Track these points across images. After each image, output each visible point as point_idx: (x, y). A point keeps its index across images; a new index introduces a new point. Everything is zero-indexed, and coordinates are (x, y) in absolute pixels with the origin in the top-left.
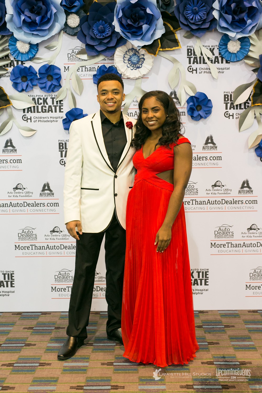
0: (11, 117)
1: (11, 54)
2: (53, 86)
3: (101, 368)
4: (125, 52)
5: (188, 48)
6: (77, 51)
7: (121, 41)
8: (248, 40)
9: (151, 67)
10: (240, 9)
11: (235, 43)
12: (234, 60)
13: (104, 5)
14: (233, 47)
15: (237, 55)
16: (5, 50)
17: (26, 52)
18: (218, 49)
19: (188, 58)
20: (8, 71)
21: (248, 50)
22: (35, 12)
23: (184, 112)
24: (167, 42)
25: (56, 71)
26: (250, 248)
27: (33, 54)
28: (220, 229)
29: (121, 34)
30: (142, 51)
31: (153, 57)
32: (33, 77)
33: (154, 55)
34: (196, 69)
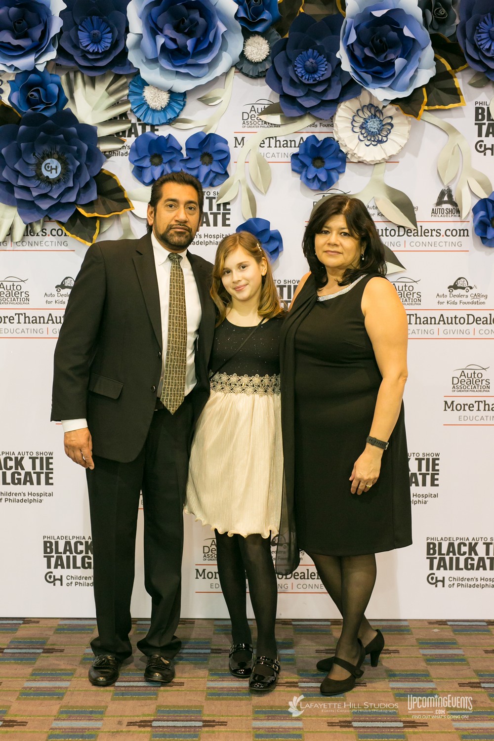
0: (127, 233)
1: (131, 110)
4: (356, 112)
5: (478, 105)
6: (260, 108)
7: (350, 89)
9: (406, 141)
13: (318, 20)
16: (120, 102)
17: (162, 108)
19: (477, 126)
22: (186, 31)
23: (467, 230)
24: (438, 94)
25: (220, 146)
27: (175, 112)
29: (352, 74)
30: (390, 109)
31: (409, 123)
32: (175, 156)
33: (414, 119)
34: (491, 147)
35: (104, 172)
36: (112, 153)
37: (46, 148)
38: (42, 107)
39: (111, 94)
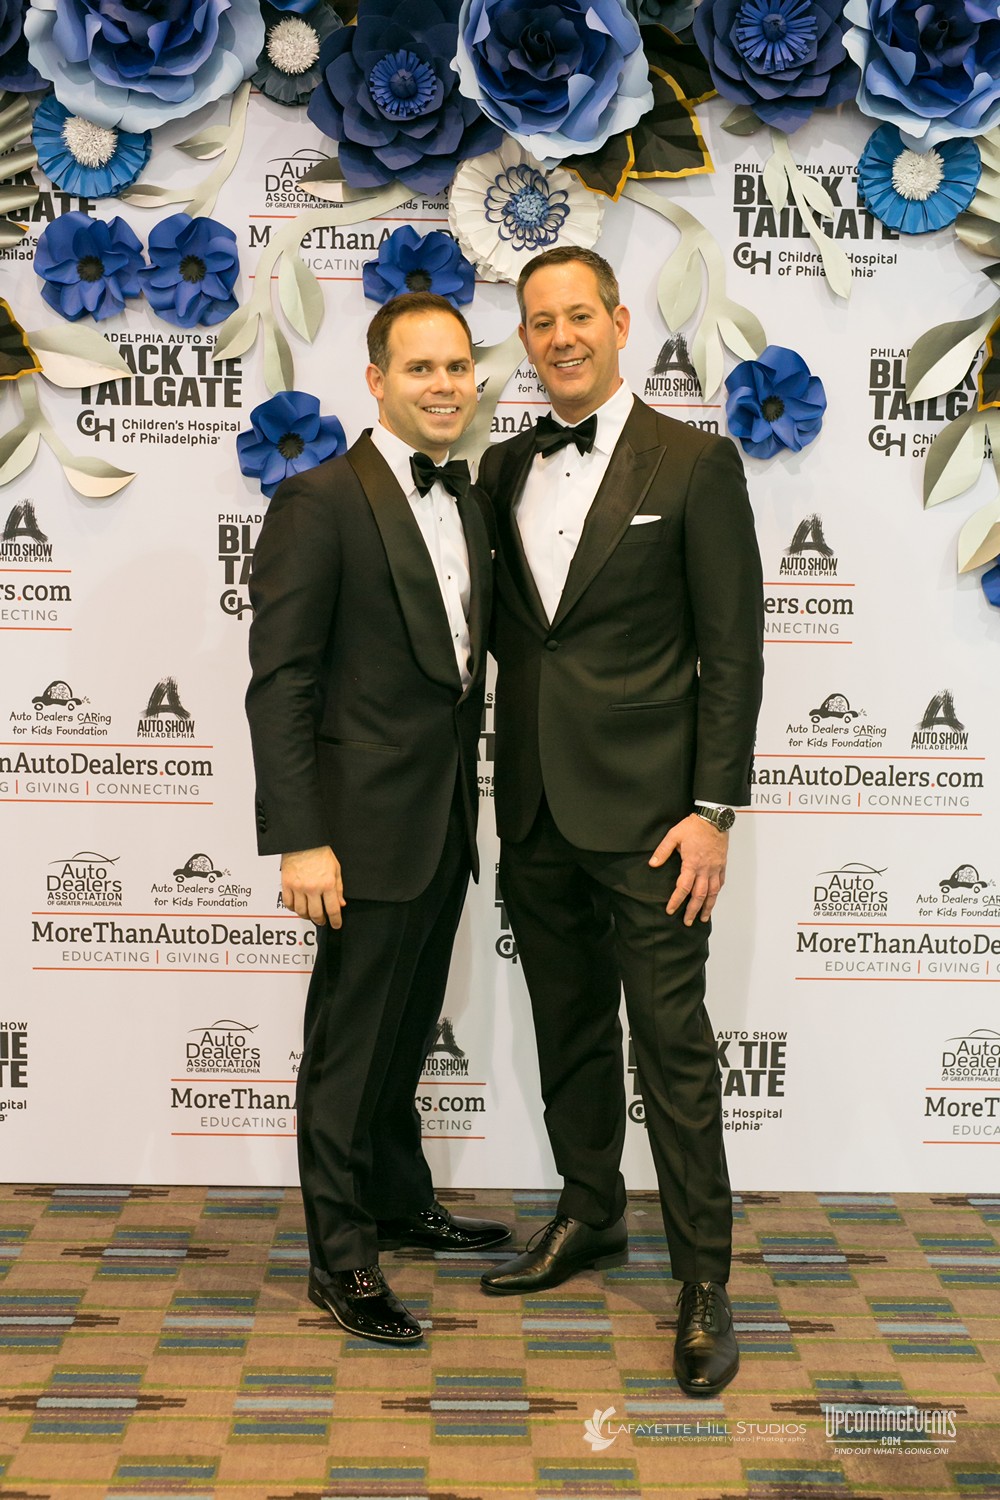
0: (33, 417)
1: (39, 167)
2: (203, 303)
3: (384, 1420)
4: (494, 180)
5: (740, 172)
6: (302, 166)
7: (479, 135)
8: (973, 152)
9: (594, 243)
10: (949, 29)
11: (923, 161)
12: (915, 228)
14: (916, 176)
15: (929, 207)
16: (16, 150)
17: (100, 162)
18: (854, 180)
19: (738, 214)
20: (27, 236)
21: (970, 189)
22: (146, 7)
23: (716, 423)
24: (660, 148)
25: (221, 243)
26: (948, 958)
27: (128, 172)
28: (835, 882)
29: (482, 104)
30: (560, 177)
31: (601, 204)
32: (127, 262)
33: (608, 197)
34: (765, 257)
39: (0, 132)
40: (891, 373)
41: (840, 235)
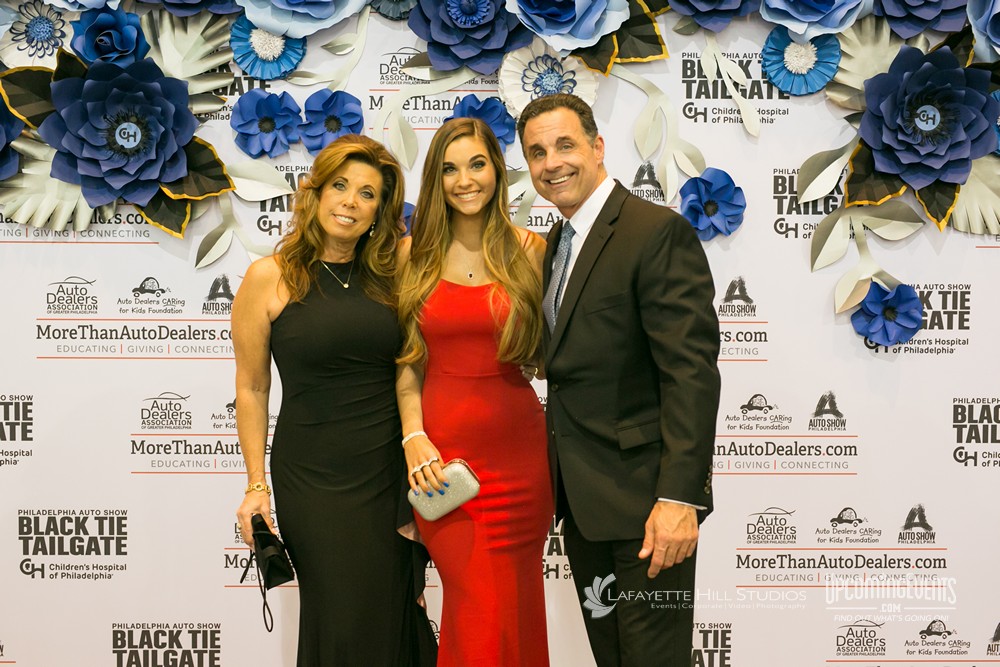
0: (229, 220)
1: (234, 61)
4: (527, 65)
5: (686, 58)
6: (404, 58)
7: (519, 36)
8: (836, 43)
11: (803, 49)
12: (800, 92)
14: (799, 58)
15: (808, 78)
16: (219, 50)
17: (274, 57)
18: (759, 62)
19: (685, 84)
20: (226, 105)
21: (835, 67)
24: (634, 43)
25: (351, 107)
26: (838, 571)
27: (292, 63)
28: (761, 520)
29: (520, 17)
30: (571, 62)
31: (597, 79)
32: (291, 119)
33: (602, 74)
34: (703, 112)
35: (196, 140)
36: (209, 115)
37: (121, 109)
38: (115, 55)
39: (208, 39)
40: (787, 184)
41: (751, 97)
